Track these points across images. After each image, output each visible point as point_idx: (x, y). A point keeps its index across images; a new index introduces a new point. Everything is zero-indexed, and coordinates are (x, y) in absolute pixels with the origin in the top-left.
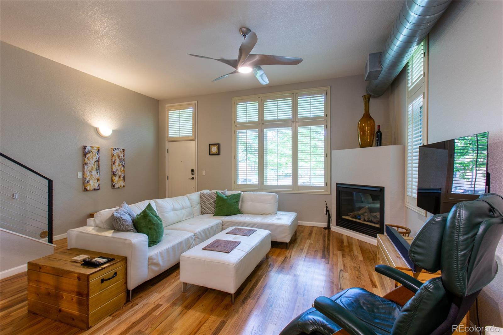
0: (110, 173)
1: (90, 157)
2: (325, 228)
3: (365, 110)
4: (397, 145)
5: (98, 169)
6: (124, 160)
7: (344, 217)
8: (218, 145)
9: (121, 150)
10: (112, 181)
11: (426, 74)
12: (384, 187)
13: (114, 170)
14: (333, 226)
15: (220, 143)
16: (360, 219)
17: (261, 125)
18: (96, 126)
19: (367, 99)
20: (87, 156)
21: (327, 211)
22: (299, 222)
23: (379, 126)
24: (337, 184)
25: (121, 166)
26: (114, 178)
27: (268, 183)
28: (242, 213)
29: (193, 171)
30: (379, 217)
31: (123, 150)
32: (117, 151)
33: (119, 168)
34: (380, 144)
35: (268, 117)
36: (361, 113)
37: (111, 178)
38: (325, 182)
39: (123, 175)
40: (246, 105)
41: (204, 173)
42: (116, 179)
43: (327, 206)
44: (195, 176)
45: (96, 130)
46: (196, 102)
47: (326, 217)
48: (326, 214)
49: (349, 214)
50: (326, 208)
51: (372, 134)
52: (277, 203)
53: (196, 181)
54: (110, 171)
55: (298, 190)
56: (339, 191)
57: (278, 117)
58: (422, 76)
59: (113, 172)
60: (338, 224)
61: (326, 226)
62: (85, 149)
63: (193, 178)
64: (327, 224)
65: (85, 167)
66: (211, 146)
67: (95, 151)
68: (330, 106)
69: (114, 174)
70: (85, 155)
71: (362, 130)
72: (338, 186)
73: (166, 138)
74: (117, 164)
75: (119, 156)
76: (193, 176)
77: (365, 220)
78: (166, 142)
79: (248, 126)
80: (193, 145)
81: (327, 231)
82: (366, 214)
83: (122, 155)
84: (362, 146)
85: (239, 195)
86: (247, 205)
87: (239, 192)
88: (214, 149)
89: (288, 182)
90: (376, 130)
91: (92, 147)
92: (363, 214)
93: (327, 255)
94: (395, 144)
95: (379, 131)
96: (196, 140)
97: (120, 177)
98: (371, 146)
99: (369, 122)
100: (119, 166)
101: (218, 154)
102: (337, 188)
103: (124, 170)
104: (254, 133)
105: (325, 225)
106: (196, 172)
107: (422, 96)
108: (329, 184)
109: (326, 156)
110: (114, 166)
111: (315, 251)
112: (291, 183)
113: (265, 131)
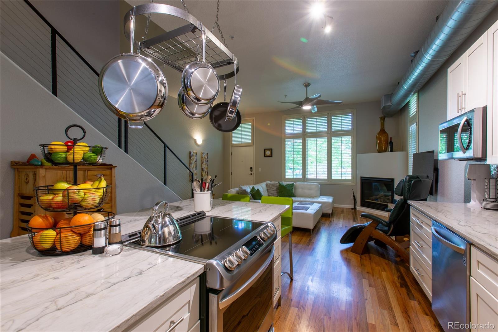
0: (201, 170)
1: (193, 159)
2: (352, 209)
3: (381, 127)
4: (404, 151)
5: (196, 167)
6: (207, 161)
7: (366, 200)
8: (271, 150)
9: (206, 154)
10: (202, 175)
11: (418, 111)
12: (394, 179)
13: (203, 167)
14: (358, 207)
15: (272, 148)
16: (378, 201)
17: (304, 135)
18: (195, 138)
19: (383, 119)
20: (192, 158)
21: (354, 196)
22: (334, 205)
23: (391, 138)
24: (361, 177)
25: (206, 165)
26: (203, 173)
27: (308, 177)
28: (296, 197)
29: (251, 168)
30: (391, 199)
31: (207, 153)
32: (204, 154)
33: (205, 166)
34: (392, 151)
35: (309, 130)
36: (378, 129)
37: (201, 173)
38: (352, 176)
39: (207, 171)
40: (293, 121)
41: (260, 170)
42: (204, 173)
43: (353, 193)
44: (254, 172)
45: (195, 140)
46: (254, 118)
47: (353, 201)
48: (353, 199)
49: (370, 198)
50: (352, 195)
51: (386, 143)
52: (320, 190)
53: (254, 175)
54: (201, 168)
55: (331, 182)
56: (363, 182)
57: (317, 130)
58: (416, 112)
59: (203, 169)
60: (362, 205)
61: (353, 208)
62: (191, 153)
63: (251, 174)
64: (353, 206)
65: (191, 165)
66: (266, 150)
67: (195, 155)
68: (355, 122)
69: (203, 170)
70: (190, 157)
71: (379, 139)
72: (362, 178)
73: (230, 144)
74: (204, 164)
75: (205, 158)
76: (251, 172)
77: (381, 202)
78: (230, 147)
79: (294, 136)
80: (251, 150)
81: (353, 210)
82: (382, 198)
83: (206, 158)
84: (379, 152)
85: (293, 184)
86: (299, 191)
87: (292, 183)
88: (268, 153)
89: (325, 177)
90: (389, 141)
91: (194, 152)
92: (380, 198)
93: (356, 220)
94: (402, 151)
95: (391, 142)
96: (254, 146)
97: (205, 172)
98: (386, 151)
99: (384, 135)
100: (205, 165)
101: (271, 156)
102: (361, 180)
103: (207, 168)
104: (299, 141)
105: (352, 206)
106: (254, 169)
107: (416, 124)
108: (355, 178)
109: (353, 157)
110: (203, 165)
111: (348, 219)
112: (327, 177)
113: (307, 140)
